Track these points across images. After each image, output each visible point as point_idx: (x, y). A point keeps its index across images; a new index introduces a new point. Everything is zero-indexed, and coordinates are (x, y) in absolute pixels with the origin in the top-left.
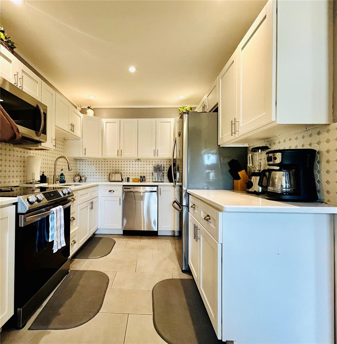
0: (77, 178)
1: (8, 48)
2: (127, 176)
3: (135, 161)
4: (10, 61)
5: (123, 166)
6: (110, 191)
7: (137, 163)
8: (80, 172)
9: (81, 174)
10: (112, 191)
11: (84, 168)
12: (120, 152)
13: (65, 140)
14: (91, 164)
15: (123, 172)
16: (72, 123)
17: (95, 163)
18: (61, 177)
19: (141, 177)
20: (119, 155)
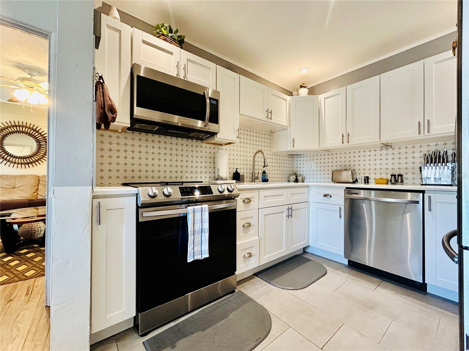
0: (293, 178)
1: (174, 42)
2: (364, 174)
3: (380, 149)
4: (171, 53)
5: (357, 159)
6: (325, 196)
7: (384, 152)
8: (297, 171)
9: (298, 173)
10: (329, 195)
11: (302, 166)
12: (346, 137)
13: (272, 132)
14: (310, 160)
15: (357, 168)
16: (268, 109)
17: (315, 158)
18: (263, 174)
19: (392, 175)
20: (344, 141)
